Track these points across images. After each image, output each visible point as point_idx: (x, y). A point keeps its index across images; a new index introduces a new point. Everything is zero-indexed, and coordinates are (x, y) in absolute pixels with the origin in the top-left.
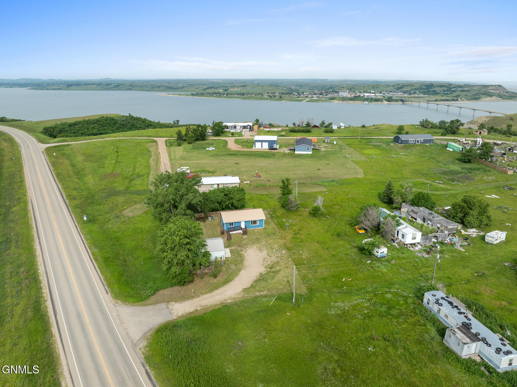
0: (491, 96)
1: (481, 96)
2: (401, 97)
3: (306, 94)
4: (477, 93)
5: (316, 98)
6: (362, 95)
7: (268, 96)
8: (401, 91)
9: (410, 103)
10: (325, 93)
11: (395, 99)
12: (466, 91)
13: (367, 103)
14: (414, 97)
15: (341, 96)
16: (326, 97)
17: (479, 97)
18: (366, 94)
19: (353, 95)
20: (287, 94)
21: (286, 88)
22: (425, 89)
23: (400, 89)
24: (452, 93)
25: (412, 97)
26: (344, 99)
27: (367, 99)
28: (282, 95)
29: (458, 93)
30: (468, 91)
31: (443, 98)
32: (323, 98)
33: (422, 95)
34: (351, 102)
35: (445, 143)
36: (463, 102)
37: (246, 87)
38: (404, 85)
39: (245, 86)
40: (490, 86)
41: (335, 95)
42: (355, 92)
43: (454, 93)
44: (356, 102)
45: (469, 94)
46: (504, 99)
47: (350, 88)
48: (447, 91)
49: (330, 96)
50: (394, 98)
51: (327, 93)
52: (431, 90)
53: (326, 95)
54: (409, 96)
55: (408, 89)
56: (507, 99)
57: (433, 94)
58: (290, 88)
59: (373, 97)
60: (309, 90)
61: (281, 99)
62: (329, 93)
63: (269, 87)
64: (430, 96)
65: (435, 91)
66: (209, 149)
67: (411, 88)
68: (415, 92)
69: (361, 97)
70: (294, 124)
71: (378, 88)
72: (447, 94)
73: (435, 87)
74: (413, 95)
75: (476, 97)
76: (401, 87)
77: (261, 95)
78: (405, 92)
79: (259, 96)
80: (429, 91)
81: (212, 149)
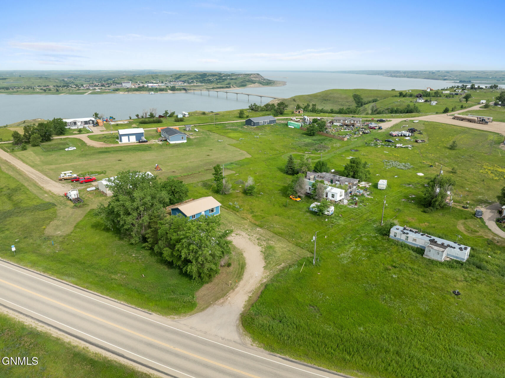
0: (254, 83)
1: (247, 83)
2: (183, 86)
3: (86, 86)
4: (243, 81)
5: (99, 90)
6: (146, 86)
7: (41, 89)
8: (181, 81)
9: (193, 91)
10: (106, 85)
11: (178, 89)
12: (234, 79)
13: (153, 93)
14: (194, 86)
15: (125, 87)
16: (109, 88)
17: (245, 84)
18: (149, 85)
19: (137, 86)
20: (64, 86)
21: (58, 80)
22: (200, 78)
23: (179, 78)
24: (224, 81)
25: (192, 86)
26: (128, 90)
27: (152, 89)
28: (58, 88)
29: (228, 81)
30: (236, 79)
31: (219, 86)
32: (106, 90)
33: (200, 84)
34: (137, 93)
35: (285, 122)
36: (234, 89)
37: (7, 80)
38: (181, 75)
39: (5, 79)
40: (252, 74)
41: (118, 86)
42: (137, 82)
43: (225, 81)
44: (141, 92)
45: (238, 82)
46: (264, 85)
47: (130, 79)
48: (219, 79)
49: (112, 87)
50: (177, 87)
51: (109, 84)
52: (206, 79)
53: (109, 86)
54: (189, 85)
55: (186, 78)
56: (266, 85)
57: (209, 83)
58: (63, 80)
59: (157, 87)
60: (86, 81)
61: (57, 92)
62: (111, 85)
63: (37, 79)
64: (207, 84)
65: (210, 80)
66: (70, 149)
67: (188, 78)
68: (193, 81)
69: (145, 87)
70: (137, 116)
71: (157, 78)
72: (220, 82)
73: (208, 76)
74: (192, 84)
75: (243, 84)
76: (178, 77)
77: (31, 88)
78: (184, 82)
79: (29, 89)
80: (204, 80)
81: (72, 149)
